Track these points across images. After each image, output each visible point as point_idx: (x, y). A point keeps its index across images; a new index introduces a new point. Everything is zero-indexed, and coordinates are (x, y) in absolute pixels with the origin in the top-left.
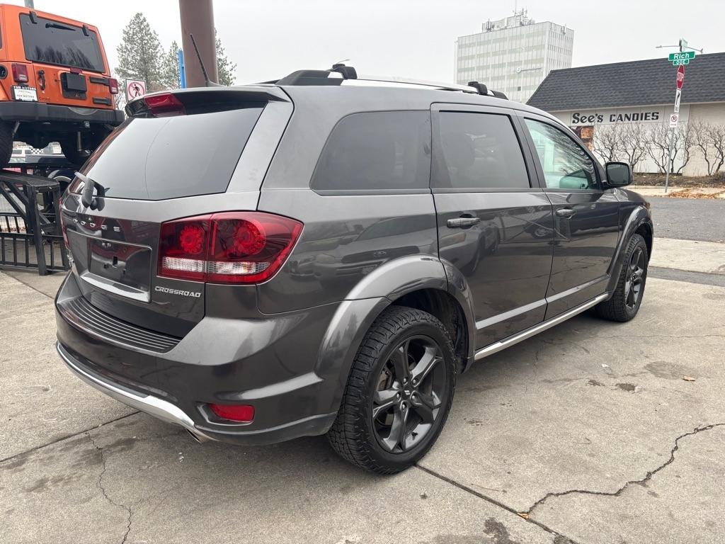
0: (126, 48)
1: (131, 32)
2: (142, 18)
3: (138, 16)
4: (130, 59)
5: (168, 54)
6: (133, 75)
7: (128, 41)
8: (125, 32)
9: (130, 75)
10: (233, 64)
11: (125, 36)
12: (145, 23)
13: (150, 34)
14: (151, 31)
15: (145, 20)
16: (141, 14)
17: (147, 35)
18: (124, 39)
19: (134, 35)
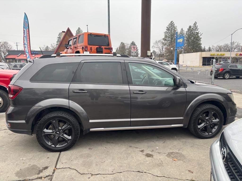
0: (167, 32)
1: (169, 27)
2: (173, 22)
3: (172, 22)
4: (167, 35)
5: (179, 32)
6: (168, 40)
7: (168, 30)
8: (167, 27)
9: (167, 40)
10: (201, 33)
11: (167, 28)
12: (173, 24)
13: (175, 27)
14: (175, 26)
15: (173, 23)
16: (173, 21)
17: (173, 27)
18: (166, 29)
19: (169, 28)
